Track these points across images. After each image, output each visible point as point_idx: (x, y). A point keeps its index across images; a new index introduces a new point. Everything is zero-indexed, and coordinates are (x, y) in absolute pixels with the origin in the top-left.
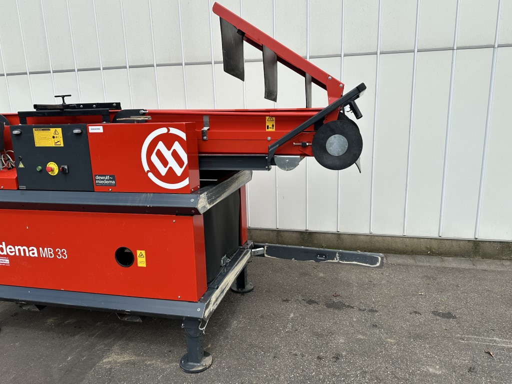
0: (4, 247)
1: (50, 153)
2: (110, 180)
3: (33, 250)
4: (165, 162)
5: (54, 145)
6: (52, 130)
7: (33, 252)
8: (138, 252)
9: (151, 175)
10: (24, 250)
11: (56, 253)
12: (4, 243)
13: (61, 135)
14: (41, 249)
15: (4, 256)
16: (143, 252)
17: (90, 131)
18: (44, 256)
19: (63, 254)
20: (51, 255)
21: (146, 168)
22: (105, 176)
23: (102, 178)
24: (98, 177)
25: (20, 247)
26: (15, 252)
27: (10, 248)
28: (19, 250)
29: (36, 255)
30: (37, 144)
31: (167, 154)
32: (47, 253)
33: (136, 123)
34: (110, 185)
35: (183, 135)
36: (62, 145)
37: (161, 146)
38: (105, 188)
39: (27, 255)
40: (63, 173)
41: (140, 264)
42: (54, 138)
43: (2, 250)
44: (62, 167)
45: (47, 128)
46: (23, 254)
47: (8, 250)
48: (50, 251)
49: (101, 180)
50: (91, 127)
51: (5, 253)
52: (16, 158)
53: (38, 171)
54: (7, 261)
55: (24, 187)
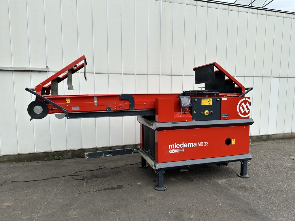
0: (183, 144)
1: (206, 107)
2: (227, 115)
3: (195, 144)
4: (244, 109)
5: (208, 104)
6: (209, 99)
7: (195, 145)
8: (233, 139)
9: (239, 113)
10: (191, 144)
11: (204, 144)
12: (183, 143)
13: (211, 101)
14: (198, 143)
15: (182, 148)
16: (234, 139)
18: (199, 146)
19: (207, 144)
20: (202, 145)
21: (238, 111)
23: (224, 115)
24: (223, 115)
25: (190, 144)
26: (187, 146)
27: (186, 145)
28: (189, 145)
29: (196, 146)
30: (202, 104)
31: (245, 106)
32: (201, 144)
33: (233, 97)
34: (226, 117)
35: (249, 100)
36: (211, 104)
37: (243, 104)
38: (225, 119)
39: (192, 146)
40: (210, 114)
41: (233, 144)
42: (209, 102)
43: (182, 146)
44: (211, 112)
45: (207, 98)
46: (190, 146)
47: (185, 145)
48: (202, 143)
49: (224, 116)
50: (223, 98)
51: (183, 147)
52: (193, 109)
53: (202, 113)
54: (183, 150)
55: (195, 120)
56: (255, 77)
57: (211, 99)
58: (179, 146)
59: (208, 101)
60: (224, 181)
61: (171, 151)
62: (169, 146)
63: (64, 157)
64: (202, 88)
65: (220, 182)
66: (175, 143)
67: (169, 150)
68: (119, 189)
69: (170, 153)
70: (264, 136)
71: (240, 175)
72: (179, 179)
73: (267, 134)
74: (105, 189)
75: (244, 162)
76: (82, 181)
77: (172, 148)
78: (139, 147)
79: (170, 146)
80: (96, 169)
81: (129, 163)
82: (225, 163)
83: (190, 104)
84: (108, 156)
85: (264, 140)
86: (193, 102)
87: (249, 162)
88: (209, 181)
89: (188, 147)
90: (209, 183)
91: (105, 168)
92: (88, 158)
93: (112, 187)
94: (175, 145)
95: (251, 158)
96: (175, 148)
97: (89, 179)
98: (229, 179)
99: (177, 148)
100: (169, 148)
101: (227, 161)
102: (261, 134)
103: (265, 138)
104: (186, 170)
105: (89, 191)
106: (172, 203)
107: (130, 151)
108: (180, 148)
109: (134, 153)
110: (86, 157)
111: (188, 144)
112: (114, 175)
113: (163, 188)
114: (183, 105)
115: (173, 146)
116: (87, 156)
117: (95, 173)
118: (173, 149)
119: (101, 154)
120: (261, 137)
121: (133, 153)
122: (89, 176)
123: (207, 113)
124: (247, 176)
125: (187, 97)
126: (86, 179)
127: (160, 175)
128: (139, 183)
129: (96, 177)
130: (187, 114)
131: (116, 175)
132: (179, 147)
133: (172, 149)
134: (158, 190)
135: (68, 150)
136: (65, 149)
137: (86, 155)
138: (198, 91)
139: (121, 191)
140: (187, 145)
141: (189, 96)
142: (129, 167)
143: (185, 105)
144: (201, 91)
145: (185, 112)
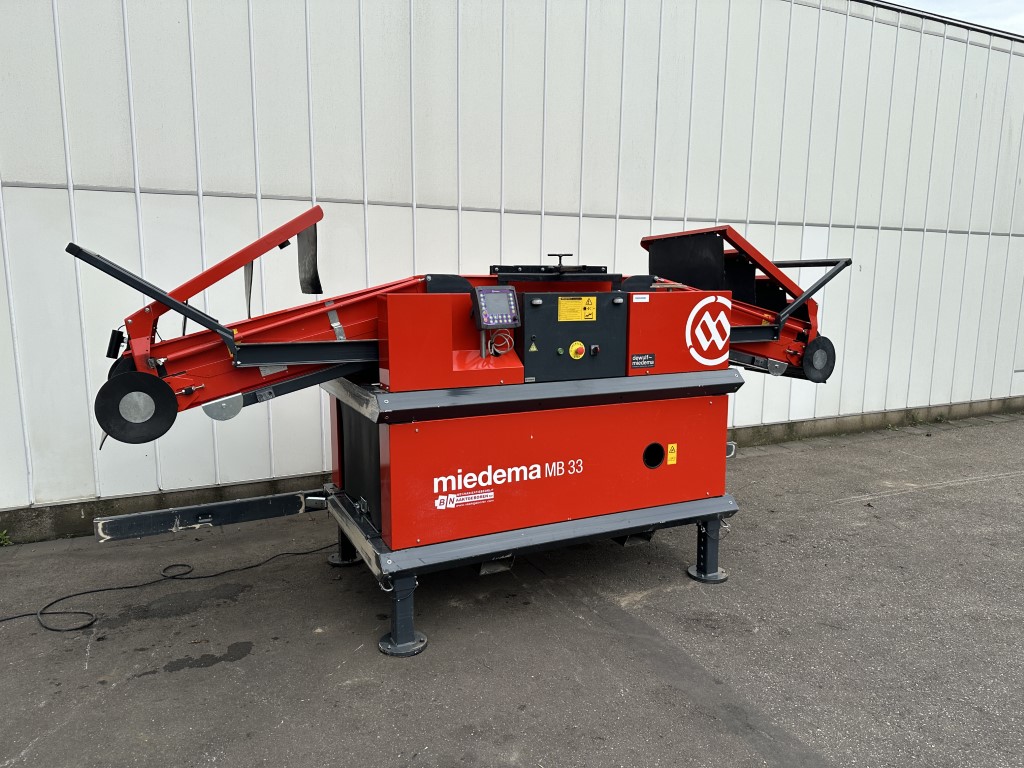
0: (489, 473)
1: (576, 330)
2: (649, 360)
3: (535, 469)
4: (708, 335)
5: (583, 319)
6: (585, 299)
7: (534, 472)
8: (670, 446)
9: (693, 352)
10: (522, 472)
11: (567, 467)
12: (490, 467)
13: (594, 305)
14: (547, 465)
15: (488, 487)
16: (675, 446)
17: (635, 300)
18: (550, 474)
19: (577, 466)
20: (561, 471)
21: (689, 342)
22: (643, 356)
23: (640, 358)
24: (636, 358)
25: (515, 469)
26: (507, 478)
27: (500, 474)
28: (514, 473)
29: (539, 476)
30: (561, 318)
31: (712, 326)
32: (556, 469)
33: (671, 292)
34: (648, 366)
35: (728, 303)
36: (595, 319)
37: (707, 317)
38: (642, 371)
39: (525, 478)
40: (591, 355)
41: (670, 462)
42: (585, 309)
43: (485, 479)
44: (593, 347)
45: (578, 297)
46: (518, 479)
47: (496, 476)
48: (560, 465)
49: (639, 361)
50: (635, 296)
51: (489, 483)
52: (527, 338)
53: (558, 354)
54: (491, 495)
55: (533, 379)
56: (751, 222)
57: (594, 300)
58: (475, 479)
59: (584, 306)
60: (639, 596)
61: (441, 503)
62: (436, 481)
63: (19, 536)
64: (560, 256)
65: (624, 602)
66: (460, 471)
67: (436, 496)
68: (232, 660)
69: (439, 507)
70: (776, 428)
71: (694, 573)
72: (478, 602)
73: (784, 419)
74: (174, 667)
75: (706, 527)
76: (80, 637)
77: (445, 489)
78: (328, 487)
79: (441, 483)
80: (148, 579)
81: (292, 547)
82: (644, 533)
83: (514, 319)
84: (197, 526)
85: (777, 441)
86: (527, 312)
87: (726, 526)
88: (586, 600)
89: (510, 480)
90: (586, 609)
91: (188, 576)
92: (108, 538)
93: (203, 656)
94: (460, 477)
95: (734, 512)
96: (460, 487)
97: (111, 623)
98: (656, 589)
99: (464, 489)
100: (436, 490)
101: (649, 526)
102: (768, 420)
103: (779, 433)
104: (502, 568)
105: (101, 679)
106: (441, 707)
107: (290, 505)
108: (478, 488)
109: (308, 509)
110: (101, 534)
111: (510, 470)
112: (221, 601)
113: (410, 644)
114: (485, 320)
115: (449, 482)
116: (103, 530)
117: (144, 598)
118: (450, 491)
119: (167, 521)
120: (766, 430)
121: (301, 511)
122: (114, 614)
123: (577, 352)
124: (721, 573)
125: (502, 291)
126: (101, 626)
127: (398, 594)
128: (319, 630)
129: (144, 613)
130: (505, 354)
131: (228, 601)
132: (474, 484)
133: (446, 494)
134: (392, 655)
135: (38, 504)
136: (24, 503)
137: (100, 526)
138: (548, 269)
139: (239, 668)
140: (504, 475)
141: (511, 287)
142: (287, 567)
143: (494, 320)
144: (556, 269)
145: (497, 347)
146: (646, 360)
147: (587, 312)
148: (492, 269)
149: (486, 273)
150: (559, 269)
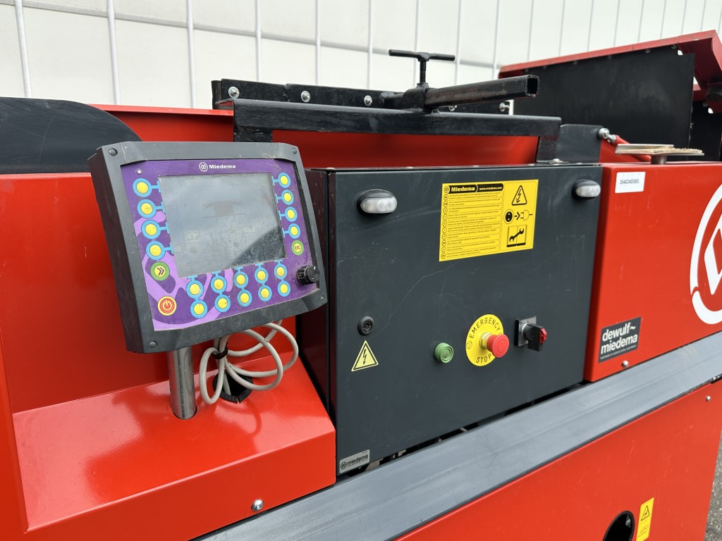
5: (503, 249)
6: (510, 186)
8: (642, 508)
9: (697, 300)
13: (533, 205)
16: (650, 504)
17: (619, 187)
21: (694, 282)
22: (622, 326)
24: (608, 335)
36: (530, 245)
38: (616, 365)
41: (640, 538)
42: (509, 217)
44: (524, 326)
45: (492, 182)
50: (620, 176)
52: (344, 327)
53: (437, 360)
55: (364, 456)
57: (531, 187)
59: (508, 207)
64: (423, 60)
83: (302, 281)
86: (341, 240)
123: (489, 346)
125: (244, 167)
141: (285, 150)
143: (210, 298)
144: (409, 99)
145: (234, 360)
146: (625, 337)
147: (515, 225)
148: (220, 88)
149: (203, 103)
150: (421, 98)
